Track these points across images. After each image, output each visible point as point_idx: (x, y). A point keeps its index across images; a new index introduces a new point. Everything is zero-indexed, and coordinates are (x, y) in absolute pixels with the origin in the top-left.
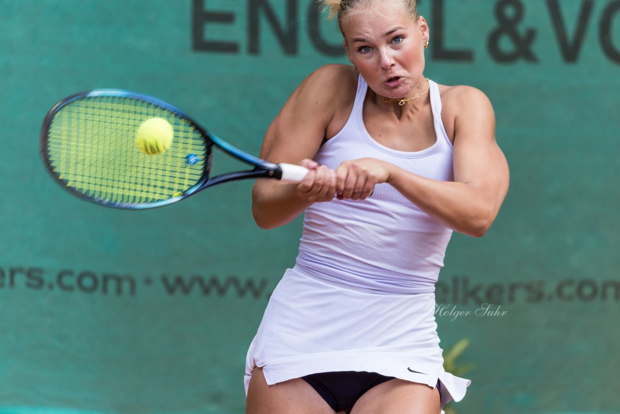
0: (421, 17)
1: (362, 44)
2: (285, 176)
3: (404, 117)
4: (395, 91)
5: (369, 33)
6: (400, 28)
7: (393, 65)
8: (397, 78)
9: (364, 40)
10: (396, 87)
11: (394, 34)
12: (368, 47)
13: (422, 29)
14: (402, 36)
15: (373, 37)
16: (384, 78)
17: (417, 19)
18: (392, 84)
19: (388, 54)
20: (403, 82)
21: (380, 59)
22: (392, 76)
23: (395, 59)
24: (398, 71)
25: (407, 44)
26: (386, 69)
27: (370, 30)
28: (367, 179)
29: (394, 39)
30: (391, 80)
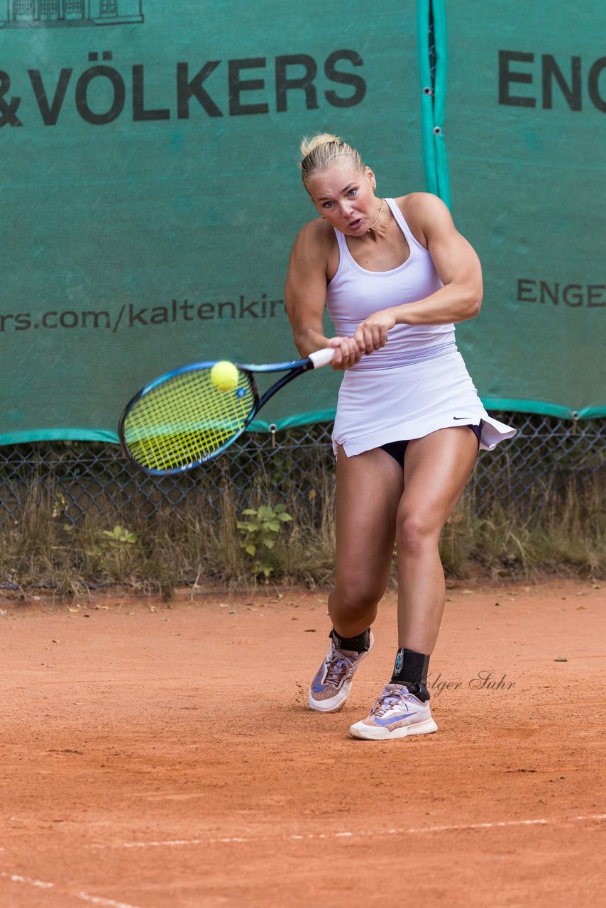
0: (367, 167)
1: (326, 201)
2: (316, 364)
3: (378, 239)
4: (358, 231)
5: (330, 193)
6: (353, 184)
7: (352, 213)
8: (358, 221)
9: (326, 199)
10: (358, 228)
11: (349, 189)
12: (330, 203)
13: (369, 176)
14: (356, 189)
15: (333, 195)
16: (347, 223)
17: (365, 169)
18: (354, 227)
19: (346, 205)
20: (363, 222)
21: (341, 211)
22: (352, 220)
23: (353, 207)
24: (357, 216)
25: (360, 193)
26: (347, 217)
27: (329, 190)
28: (380, 330)
29: (350, 192)
30: (352, 224)
